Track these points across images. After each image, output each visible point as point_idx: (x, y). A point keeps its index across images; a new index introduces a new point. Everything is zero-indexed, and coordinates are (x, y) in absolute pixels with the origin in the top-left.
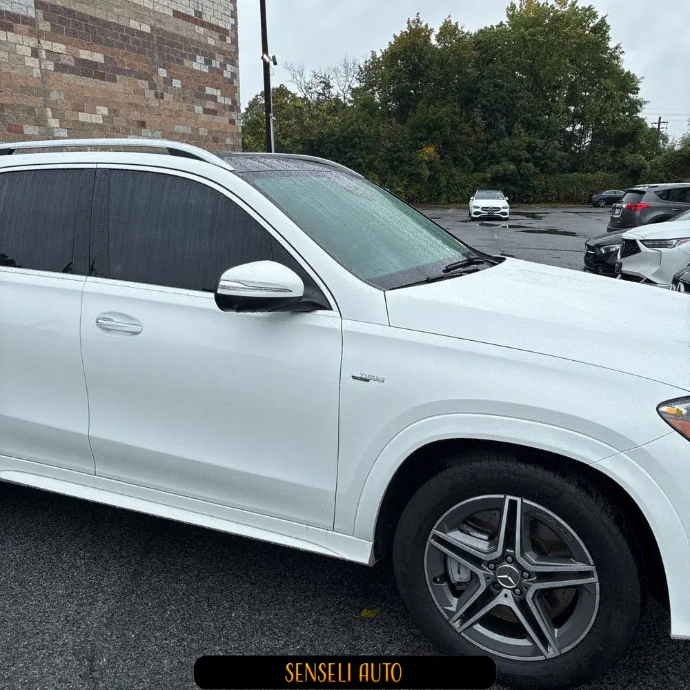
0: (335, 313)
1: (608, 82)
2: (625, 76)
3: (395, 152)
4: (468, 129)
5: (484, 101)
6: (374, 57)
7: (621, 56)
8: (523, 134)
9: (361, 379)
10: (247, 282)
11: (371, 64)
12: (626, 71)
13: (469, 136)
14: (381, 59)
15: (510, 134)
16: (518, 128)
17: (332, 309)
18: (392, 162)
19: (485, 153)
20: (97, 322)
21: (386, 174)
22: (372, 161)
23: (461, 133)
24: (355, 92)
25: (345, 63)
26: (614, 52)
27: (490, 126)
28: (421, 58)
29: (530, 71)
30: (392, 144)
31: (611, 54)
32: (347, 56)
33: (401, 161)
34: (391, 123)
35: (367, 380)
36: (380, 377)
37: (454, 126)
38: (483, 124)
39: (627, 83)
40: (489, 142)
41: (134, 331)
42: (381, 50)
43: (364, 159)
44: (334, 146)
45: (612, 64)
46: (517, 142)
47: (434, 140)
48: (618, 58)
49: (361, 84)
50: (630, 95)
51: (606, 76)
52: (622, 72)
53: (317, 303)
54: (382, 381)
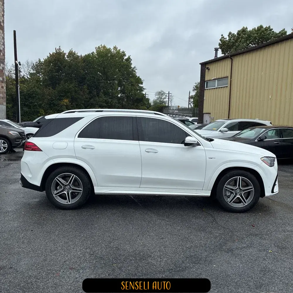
0: (202, 146)
1: (132, 80)
3: (52, 101)
4: (82, 93)
5: (88, 83)
6: (40, 61)
7: (136, 71)
8: (103, 96)
10: (191, 140)
11: (38, 64)
13: (82, 96)
14: (43, 62)
15: (98, 96)
16: (101, 94)
18: (50, 105)
19: (88, 103)
21: (48, 109)
22: (41, 104)
23: (79, 95)
24: (31, 74)
25: (28, 63)
26: (134, 69)
27: (90, 92)
28: (62, 64)
29: (104, 73)
30: (50, 98)
31: (132, 69)
32: (28, 60)
33: (54, 105)
34: (50, 89)
35: (212, 158)
37: (76, 92)
38: (88, 91)
39: (139, 81)
40: (90, 99)
41: (156, 152)
42: (44, 59)
43: (38, 103)
44: (23, 97)
45: (133, 73)
46: (101, 99)
47: (68, 97)
49: (34, 71)
50: (139, 84)
51: (131, 77)
52: (137, 76)
53: (198, 144)
54: (215, 158)
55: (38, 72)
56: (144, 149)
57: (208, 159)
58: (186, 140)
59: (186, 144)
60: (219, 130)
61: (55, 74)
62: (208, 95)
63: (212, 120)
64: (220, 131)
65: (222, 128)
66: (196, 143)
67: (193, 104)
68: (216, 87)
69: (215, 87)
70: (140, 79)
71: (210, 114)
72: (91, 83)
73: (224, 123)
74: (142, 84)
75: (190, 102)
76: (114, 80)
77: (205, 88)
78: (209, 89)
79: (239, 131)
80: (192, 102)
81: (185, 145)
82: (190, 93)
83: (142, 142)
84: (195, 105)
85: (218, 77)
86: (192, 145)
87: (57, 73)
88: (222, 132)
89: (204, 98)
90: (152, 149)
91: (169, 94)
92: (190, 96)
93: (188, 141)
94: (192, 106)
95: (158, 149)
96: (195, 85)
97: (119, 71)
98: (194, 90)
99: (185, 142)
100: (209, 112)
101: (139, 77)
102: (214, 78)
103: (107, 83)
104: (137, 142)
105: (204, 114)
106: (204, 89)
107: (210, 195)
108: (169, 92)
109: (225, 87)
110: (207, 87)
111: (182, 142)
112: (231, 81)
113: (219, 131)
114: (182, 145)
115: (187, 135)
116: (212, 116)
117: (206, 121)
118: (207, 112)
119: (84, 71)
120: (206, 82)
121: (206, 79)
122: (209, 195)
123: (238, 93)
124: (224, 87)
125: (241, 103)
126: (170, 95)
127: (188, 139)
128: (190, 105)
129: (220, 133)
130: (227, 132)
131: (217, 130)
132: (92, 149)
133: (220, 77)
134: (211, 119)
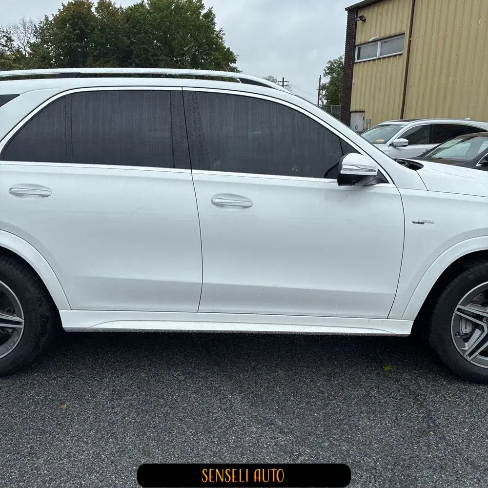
0: (391, 185)
1: (217, 54)
2: (227, 51)
6: (47, 19)
7: (223, 37)
9: (419, 223)
10: (360, 165)
11: (45, 25)
12: (227, 47)
14: (53, 22)
17: (388, 183)
20: (212, 201)
24: (33, 46)
25: (24, 23)
26: (219, 34)
28: (86, 25)
29: (165, 42)
31: (217, 35)
32: (24, 17)
35: (423, 223)
36: (431, 220)
39: (229, 56)
41: (244, 205)
42: (53, 15)
45: (218, 42)
48: (221, 38)
49: (37, 40)
50: (230, 64)
51: (215, 50)
52: (225, 48)
53: (381, 179)
54: (433, 223)
55: (45, 42)
56: (206, 194)
57: (409, 225)
58: (344, 167)
59: (345, 180)
60: (389, 142)
61: (75, 44)
62: (360, 74)
63: (367, 125)
64: (392, 145)
65: (395, 139)
66: (375, 173)
67: (325, 99)
68: (377, 57)
69: (375, 58)
70: (231, 54)
71: (363, 112)
72: (141, 60)
73: (399, 128)
74: (234, 63)
75: (320, 96)
76: (183, 55)
77: (356, 61)
78: (364, 62)
79: (436, 145)
80: (324, 95)
81: (340, 183)
82: (320, 79)
83: (200, 174)
84: (331, 101)
85: (382, 36)
86: (363, 183)
87: (78, 43)
88: (395, 147)
89: (353, 80)
90: (232, 195)
91: (283, 82)
92: (321, 83)
93: (350, 170)
94: (324, 103)
95: (252, 195)
96: (328, 65)
97: (193, 37)
98: (326, 74)
99: (342, 172)
100: (362, 108)
101: (229, 48)
102: (374, 38)
103: (172, 60)
104: (183, 174)
105: (352, 114)
106: (354, 63)
107: (410, 333)
108: (283, 78)
109: (396, 55)
110: (358, 58)
111: (328, 171)
112: (410, 42)
113: (390, 145)
114: (331, 183)
115: (346, 148)
116: (368, 116)
117: (356, 126)
118: (358, 109)
119: (129, 38)
120: (357, 48)
121: (358, 42)
122: (408, 332)
123: (424, 66)
124: (394, 56)
125: (428, 87)
126: (285, 84)
127: (350, 163)
128: (320, 101)
129: (391, 148)
130: (406, 146)
131: (385, 143)
132: (44, 196)
133: (387, 35)
134: (365, 123)
